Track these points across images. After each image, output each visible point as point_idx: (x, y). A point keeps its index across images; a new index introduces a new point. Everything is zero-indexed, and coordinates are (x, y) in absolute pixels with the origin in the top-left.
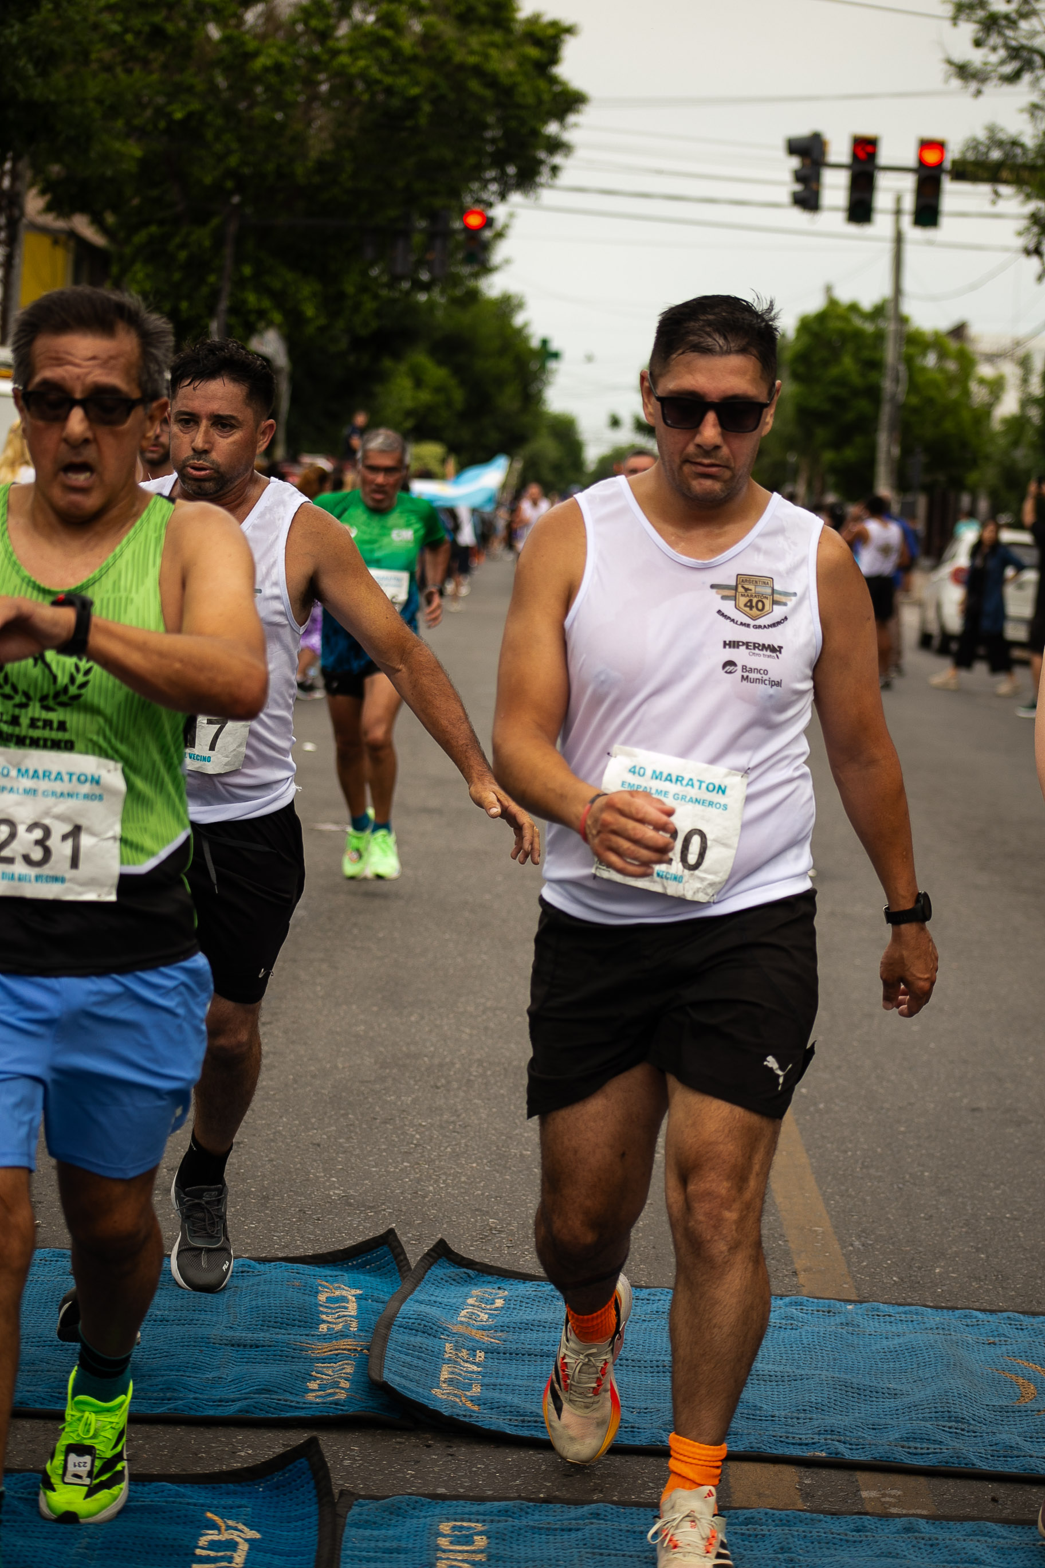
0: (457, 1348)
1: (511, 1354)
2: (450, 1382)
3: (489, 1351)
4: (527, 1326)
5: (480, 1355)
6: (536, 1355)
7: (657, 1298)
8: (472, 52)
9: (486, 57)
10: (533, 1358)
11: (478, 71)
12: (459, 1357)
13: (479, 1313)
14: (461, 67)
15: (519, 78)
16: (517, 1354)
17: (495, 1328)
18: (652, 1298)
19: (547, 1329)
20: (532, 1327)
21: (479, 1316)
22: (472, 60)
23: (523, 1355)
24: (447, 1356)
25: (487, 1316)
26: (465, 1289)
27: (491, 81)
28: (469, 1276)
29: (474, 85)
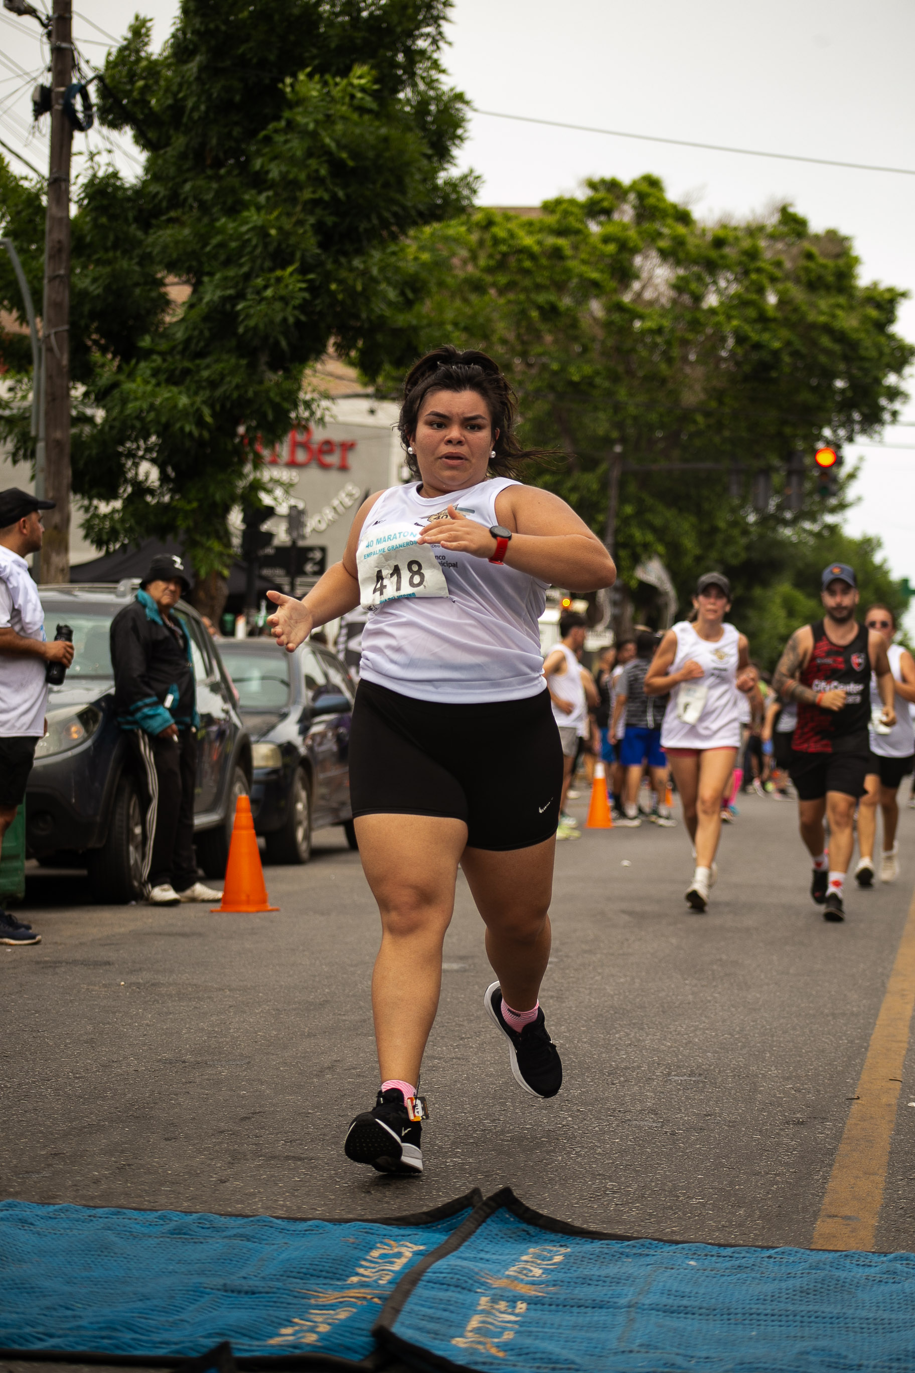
0: (494, 1301)
1: (558, 1305)
2: (477, 1330)
3: (533, 1302)
4: (586, 1281)
5: (521, 1307)
6: (587, 1307)
7: (742, 1255)
8: (821, 313)
9: (834, 316)
10: (583, 1310)
11: (827, 329)
12: (494, 1309)
13: (532, 1268)
14: (813, 326)
15: (862, 335)
16: (565, 1306)
17: (547, 1283)
18: (737, 1255)
19: (608, 1284)
20: (590, 1282)
21: (531, 1271)
22: (822, 319)
23: (572, 1306)
24: (480, 1308)
25: (540, 1271)
26: (523, 1246)
27: (840, 337)
28: (528, 1234)
29: (826, 341)
